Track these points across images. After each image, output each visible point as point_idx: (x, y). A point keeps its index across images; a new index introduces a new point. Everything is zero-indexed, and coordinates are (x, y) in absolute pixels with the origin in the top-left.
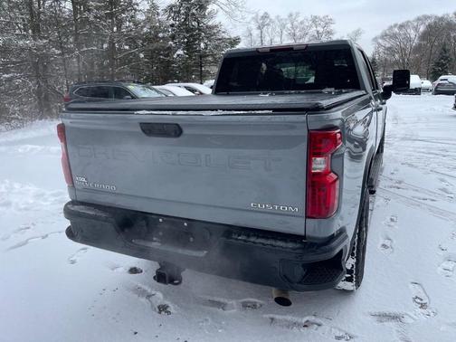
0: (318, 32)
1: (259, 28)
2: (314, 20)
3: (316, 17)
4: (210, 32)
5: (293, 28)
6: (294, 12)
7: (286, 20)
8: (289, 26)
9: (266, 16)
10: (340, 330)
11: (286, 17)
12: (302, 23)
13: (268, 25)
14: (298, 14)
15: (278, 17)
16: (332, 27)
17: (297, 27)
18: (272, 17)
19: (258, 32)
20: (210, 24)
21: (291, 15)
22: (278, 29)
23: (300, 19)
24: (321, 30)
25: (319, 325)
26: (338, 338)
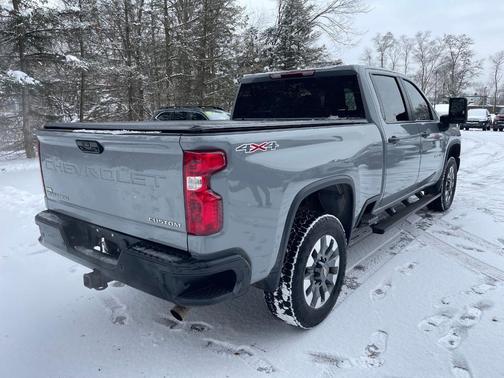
0: (452, 53)
1: (380, 50)
2: (448, 40)
3: (450, 37)
4: (311, 56)
5: (421, 48)
6: (423, 31)
7: (413, 40)
8: (417, 46)
9: (389, 36)
10: (268, 363)
11: (413, 37)
12: (433, 43)
13: (391, 46)
14: (428, 34)
15: (403, 37)
16: (470, 47)
17: (426, 48)
18: (397, 37)
19: (379, 54)
20: (311, 47)
21: (419, 35)
22: (403, 51)
23: (430, 39)
24: (456, 50)
25: (251, 355)
26: (260, 369)
